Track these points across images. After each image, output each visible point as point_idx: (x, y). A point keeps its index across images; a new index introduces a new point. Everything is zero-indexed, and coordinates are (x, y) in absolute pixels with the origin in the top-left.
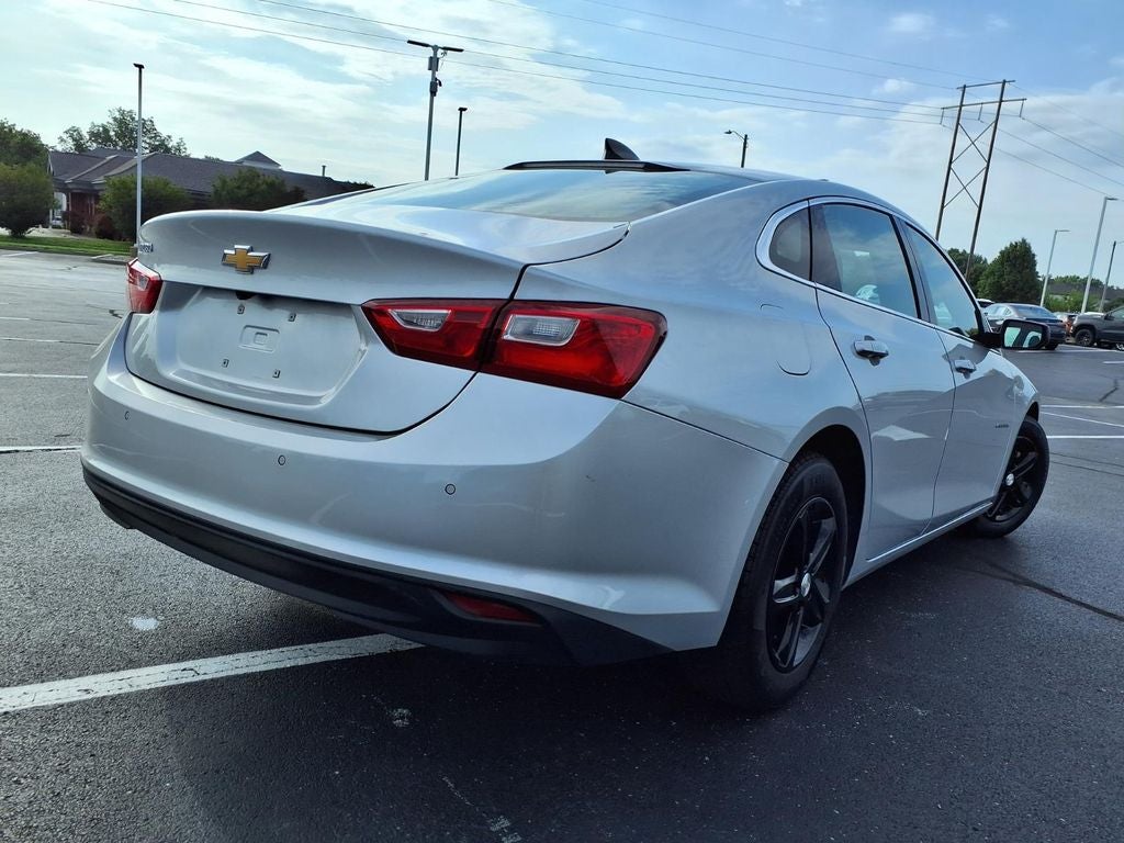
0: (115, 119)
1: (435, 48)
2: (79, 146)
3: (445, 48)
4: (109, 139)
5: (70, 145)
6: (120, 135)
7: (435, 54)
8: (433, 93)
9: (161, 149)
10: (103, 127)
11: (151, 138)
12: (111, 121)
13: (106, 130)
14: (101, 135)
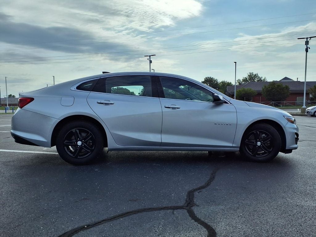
0: (249, 75)
1: (307, 38)
2: (240, 84)
3: (310, 38)
4: (247, 80)
5: (238, 84)
6: (250, 79)
7: (307, 40)
8: (307, 51)
9: (260, 80)
10: (246, 78)
11: (257, 78)
12: (248, 76)
13: (246, 79)
14: (245, 80)
